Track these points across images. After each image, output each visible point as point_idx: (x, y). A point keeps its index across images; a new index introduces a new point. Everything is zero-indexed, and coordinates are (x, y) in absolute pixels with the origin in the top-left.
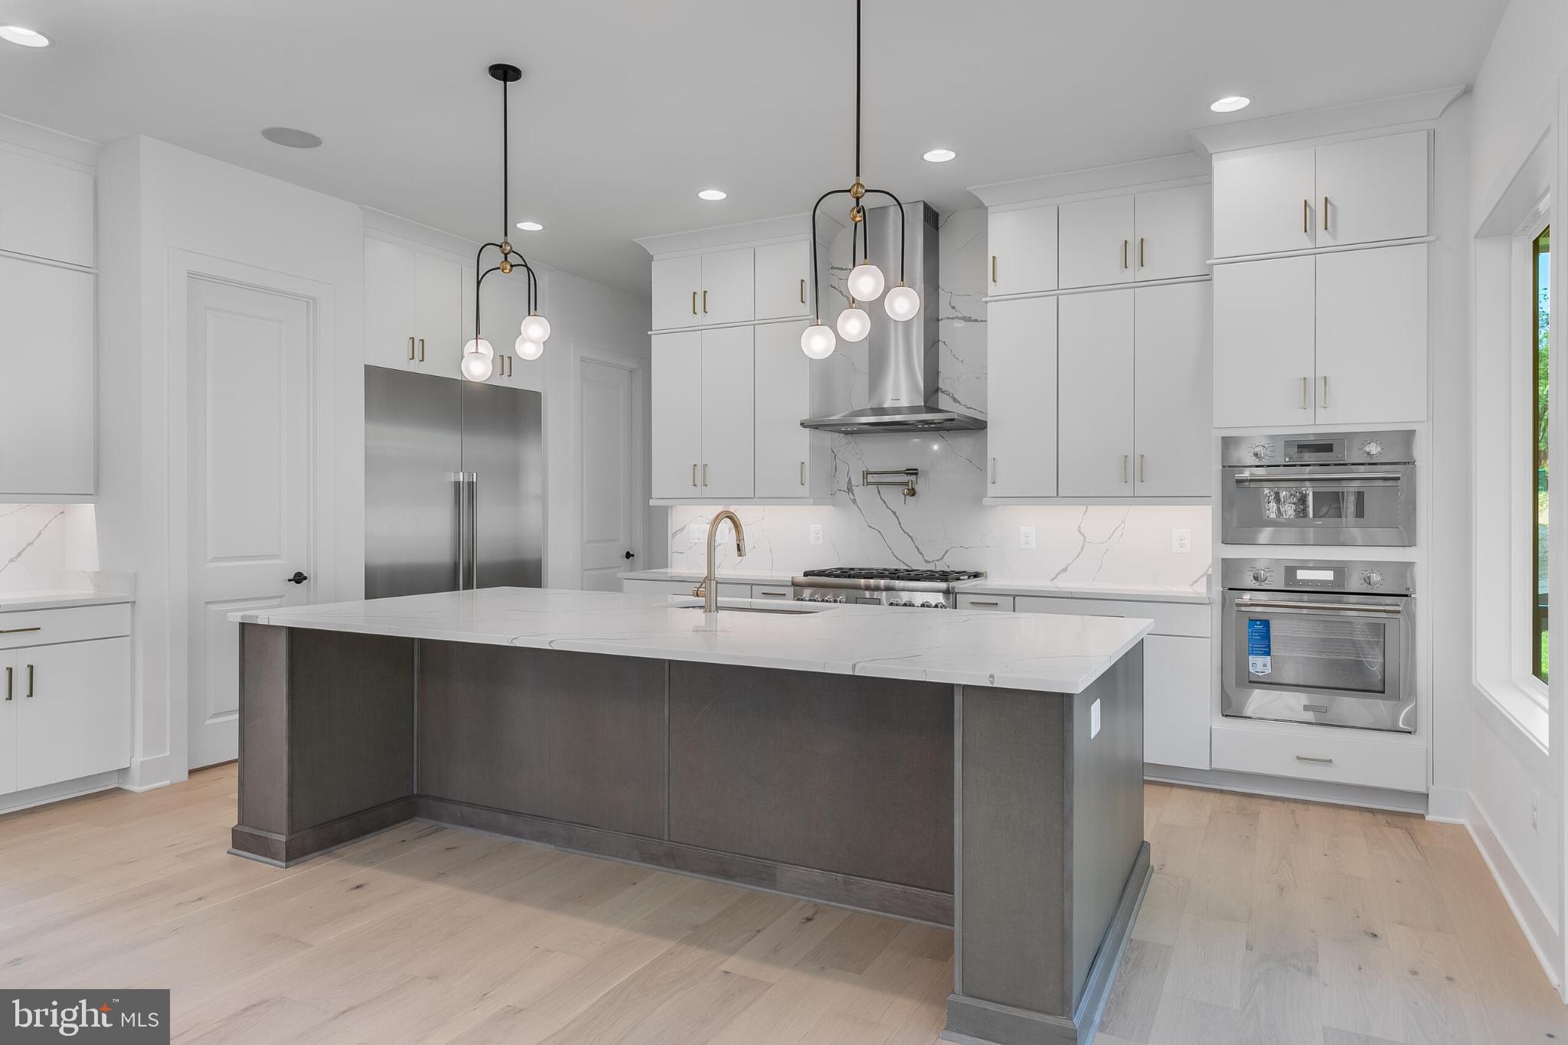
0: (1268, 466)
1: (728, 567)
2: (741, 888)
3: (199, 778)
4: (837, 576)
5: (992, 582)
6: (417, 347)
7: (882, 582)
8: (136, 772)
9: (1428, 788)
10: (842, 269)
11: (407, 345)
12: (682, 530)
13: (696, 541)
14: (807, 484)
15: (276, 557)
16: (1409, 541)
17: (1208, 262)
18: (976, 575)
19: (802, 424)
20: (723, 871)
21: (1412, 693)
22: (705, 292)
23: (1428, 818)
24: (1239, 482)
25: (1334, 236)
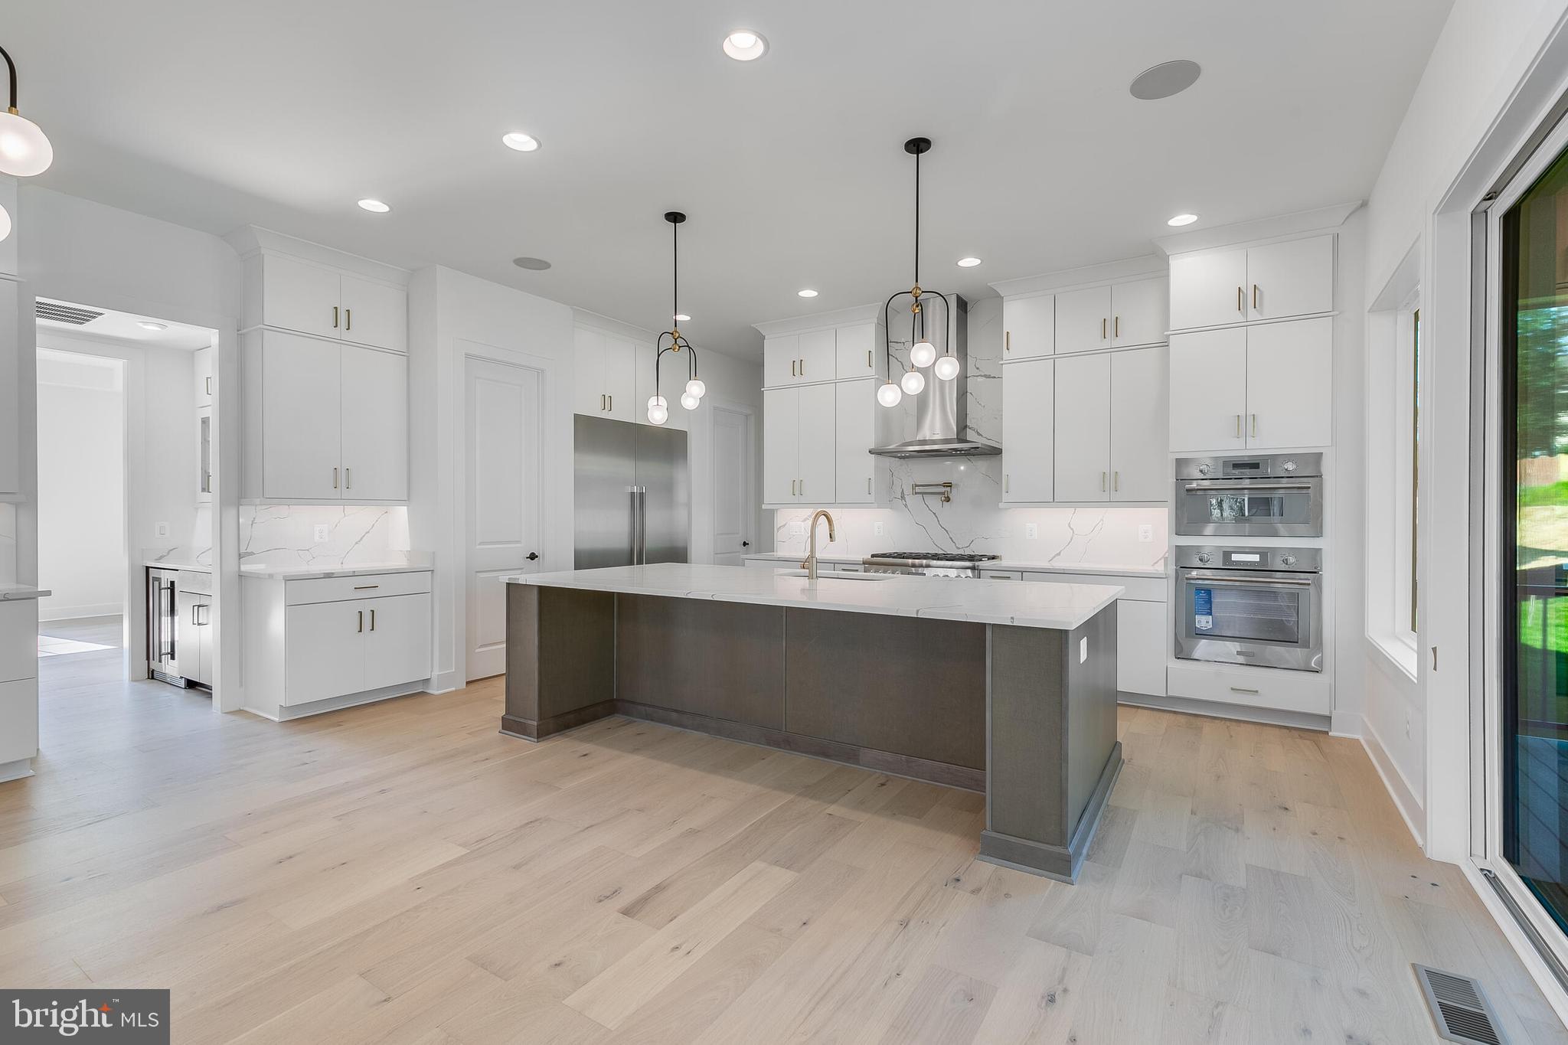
0: (1211, 479)
1: (825, 551)
2: (837, 764)
3: (472, 687)
4: (894, 557)
6: (607, 401)
7: (924, 562)
8: (434, 682)
9: (1331, 712)
10: (897, 343)
11: (600, 399)
12: (784, 525)
13: (794, 533)
14: (873, 493)
16: (1318, 532)
17: (1166, 333)
18: (994, 558)
19: (870, 452)
20: (824, 753)
21: (1320, 645)
22: (801, 360)
23: (1330, 734)
24: (1188, 490)
25: (1261, 314)
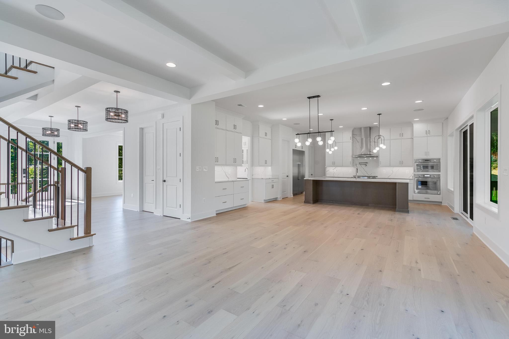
0: (421, 163)
5: (378, 177)
8: (279, 198)
9: (442, 201)
10: (355, 135)
12: (328, 171)
15: (285, 173)
16: (440, 171)
17: (413, 137)
21: (440, 190)
23: (441, 204)
24: (417, 164)
25: (430, 135)
